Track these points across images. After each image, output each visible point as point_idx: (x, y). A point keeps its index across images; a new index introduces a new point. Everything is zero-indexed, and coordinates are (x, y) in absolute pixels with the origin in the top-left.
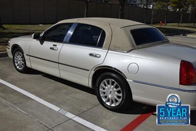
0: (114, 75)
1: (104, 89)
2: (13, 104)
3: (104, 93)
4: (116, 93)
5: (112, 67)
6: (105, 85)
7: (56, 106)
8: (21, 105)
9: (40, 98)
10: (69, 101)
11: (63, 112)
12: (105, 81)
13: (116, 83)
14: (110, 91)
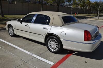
0: (54, 37)
1: (50, 43)
2: (9, 51)
3: (50, 45)
4: (56, 45)
5: (53, 34)
6: (51, 42)
7: (28, 51)
8: (12, 52)
9: (21, 48)
10: (34, 50)
11: (31, 54)
12: (51, 40)
13: (55, 41)
14: (53, 45)
